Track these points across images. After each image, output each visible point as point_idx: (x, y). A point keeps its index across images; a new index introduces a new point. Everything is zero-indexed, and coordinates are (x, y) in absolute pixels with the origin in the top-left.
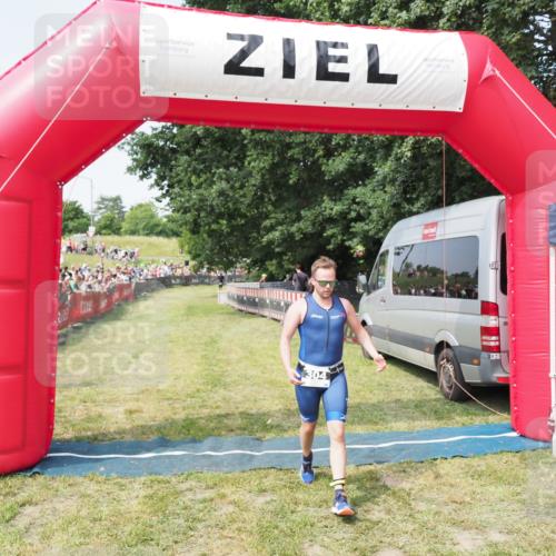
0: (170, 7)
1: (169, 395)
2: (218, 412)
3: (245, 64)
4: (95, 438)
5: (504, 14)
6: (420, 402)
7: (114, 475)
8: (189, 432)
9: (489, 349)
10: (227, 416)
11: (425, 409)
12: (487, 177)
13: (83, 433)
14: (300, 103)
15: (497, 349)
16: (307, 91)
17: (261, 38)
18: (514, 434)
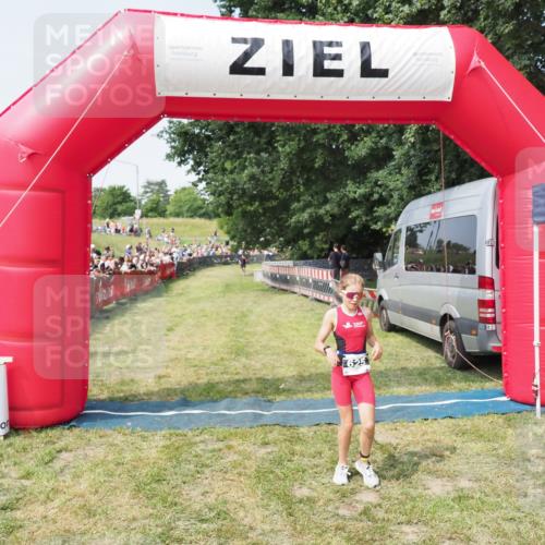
0: (182, 15)
1: (197, 363)
2: (237, 377)
3: (248, 65)
4: (126, 399)
5: (498, 6)
6: (425, 369)
7: (139, 429)
8: (209, 394)
9: (485, 321)
10: (244, 381)
11: (427, 376)
12: (477, 160)
13: (117, 395)
14: (300, 98)
15: (493, 321)
16: (305, 87)
17: (263, 40)
18: (504, 399)
